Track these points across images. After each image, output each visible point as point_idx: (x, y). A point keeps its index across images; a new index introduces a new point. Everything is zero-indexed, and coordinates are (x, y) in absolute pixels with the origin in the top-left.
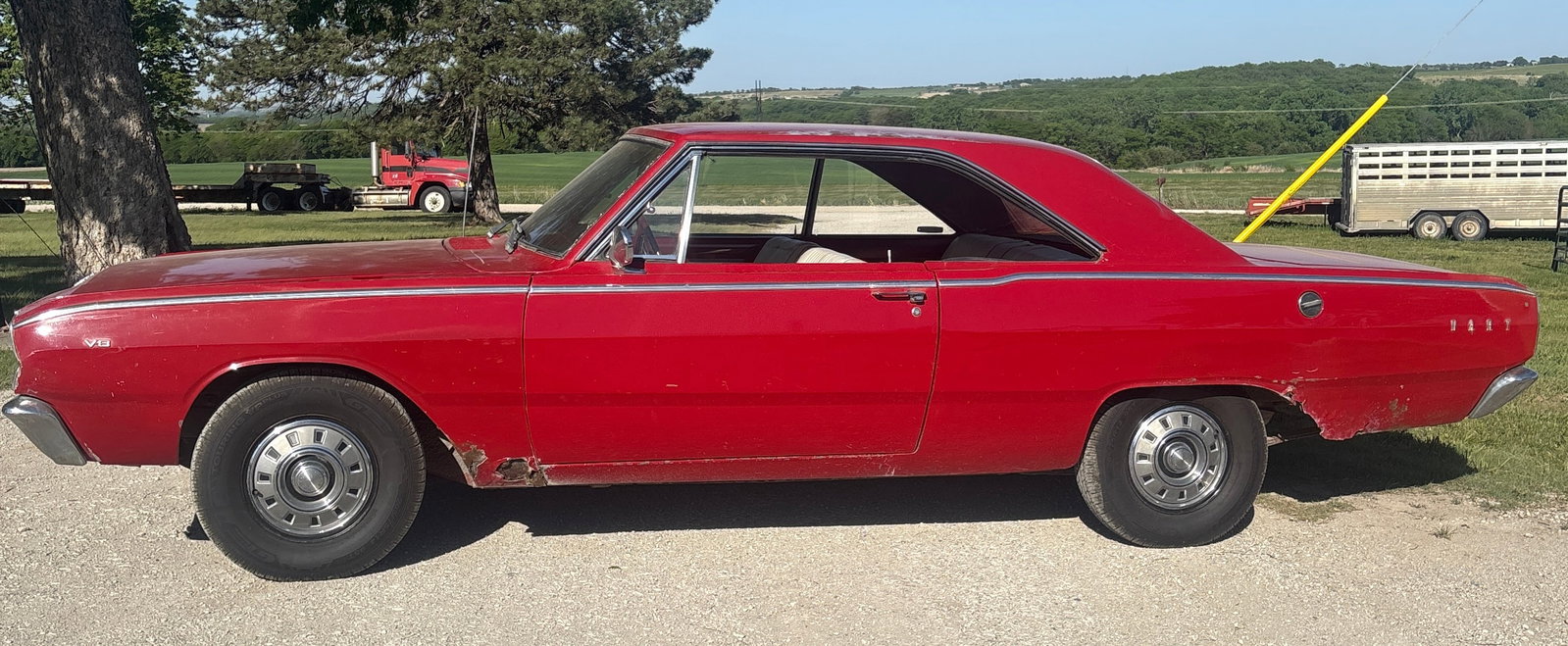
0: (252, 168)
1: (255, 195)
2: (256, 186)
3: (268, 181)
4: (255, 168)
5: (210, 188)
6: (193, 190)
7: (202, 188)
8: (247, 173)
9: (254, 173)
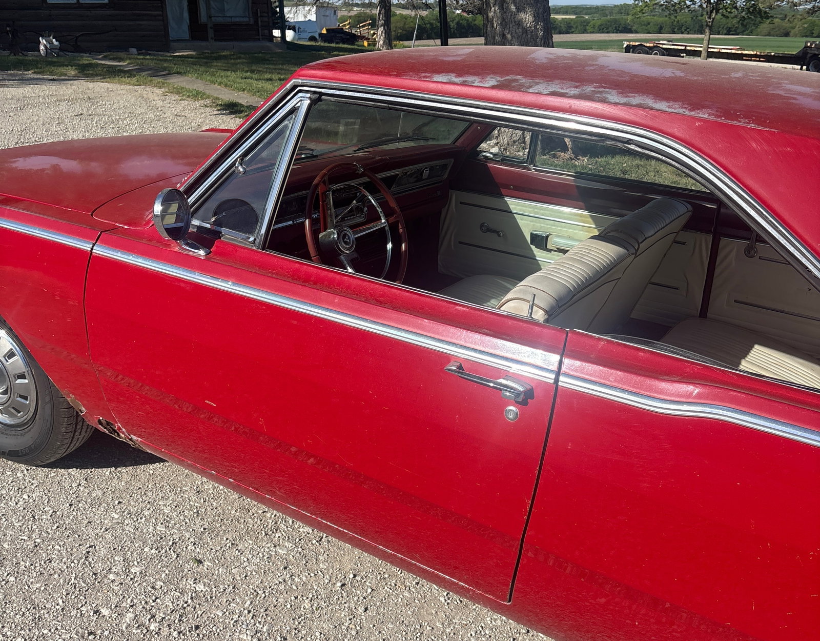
0: (809, 44)
1: (806, 62)
2: (809, 55)
3: (817, 53)
4: (811, 44)
5: (781, 55)
6: (771, 56)
7: (776, 55)
8: (806, 47)
9: (810, 47)
